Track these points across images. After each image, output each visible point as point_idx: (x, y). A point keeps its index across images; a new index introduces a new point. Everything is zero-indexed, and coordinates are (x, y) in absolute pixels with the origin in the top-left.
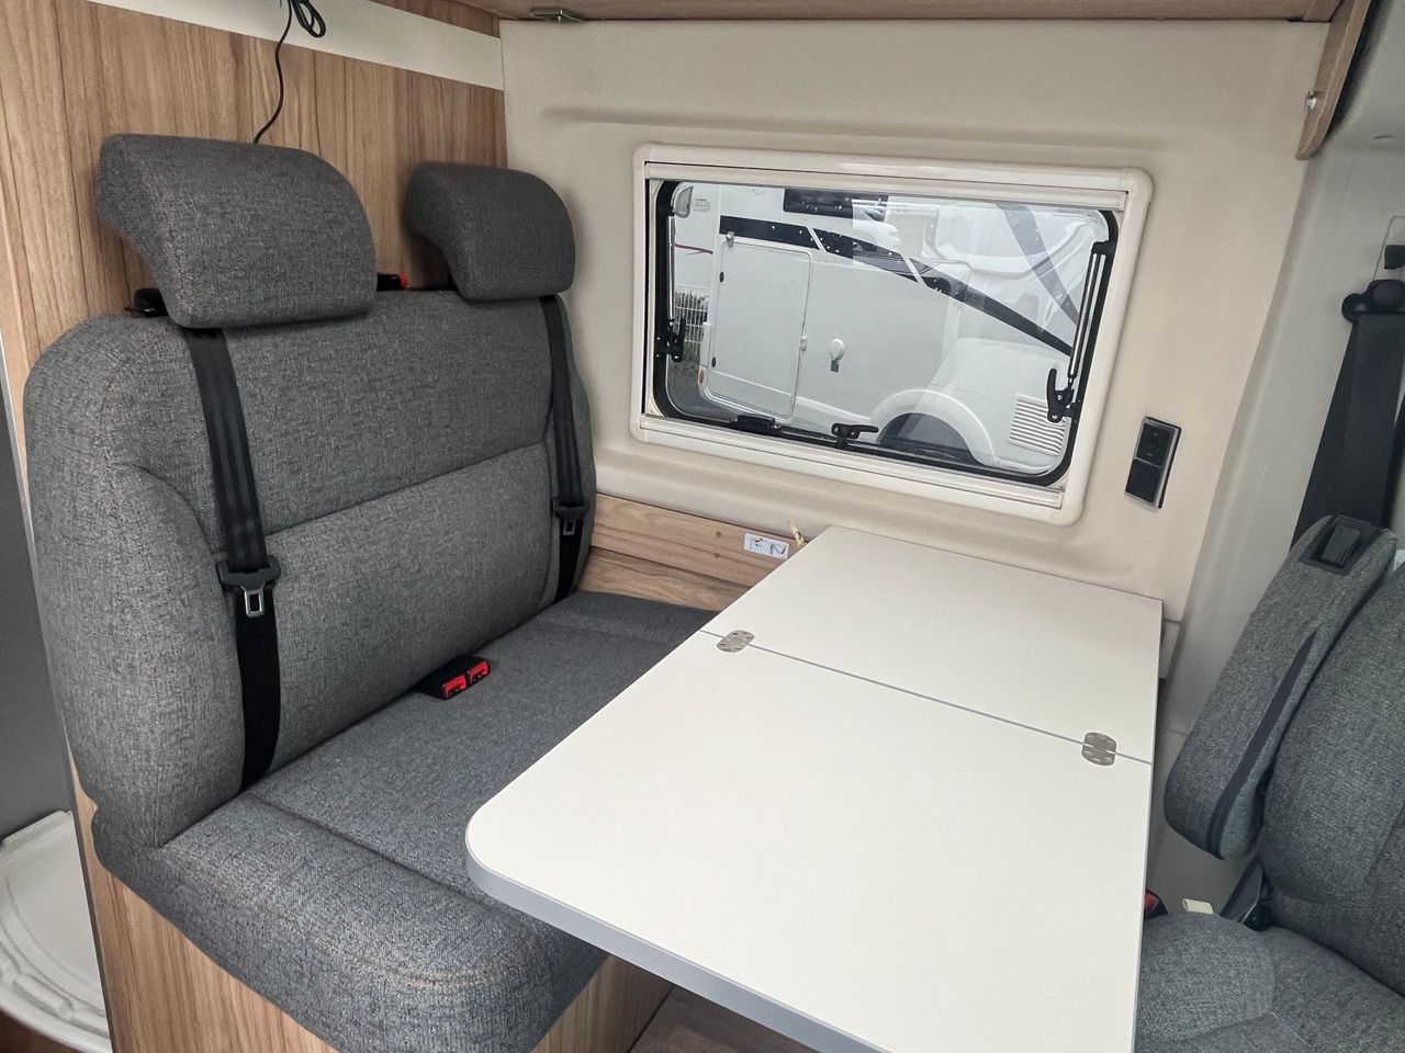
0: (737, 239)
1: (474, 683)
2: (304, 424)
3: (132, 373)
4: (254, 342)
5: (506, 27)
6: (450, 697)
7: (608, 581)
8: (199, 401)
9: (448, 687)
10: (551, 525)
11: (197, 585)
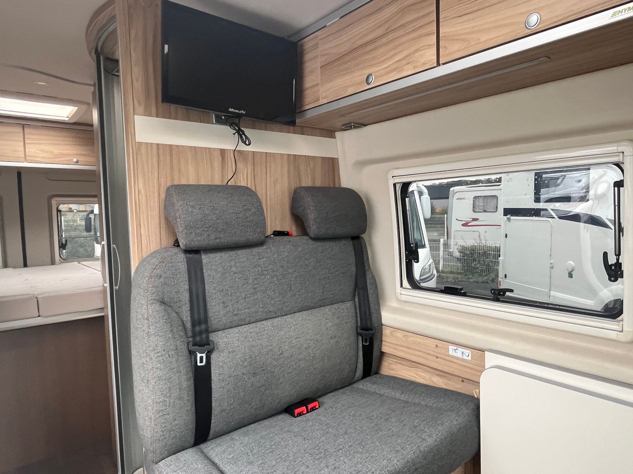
0: (512, 218)
1: (311, 411)
2: (230, 287)
3: (162, 266)
4: (212, 255)
5: (338, 134)
6: (298, 416)
7: (392, 370)
8: (187, 277)
9: (297, 411)
10: (357, 339)
11: (177, 349)
